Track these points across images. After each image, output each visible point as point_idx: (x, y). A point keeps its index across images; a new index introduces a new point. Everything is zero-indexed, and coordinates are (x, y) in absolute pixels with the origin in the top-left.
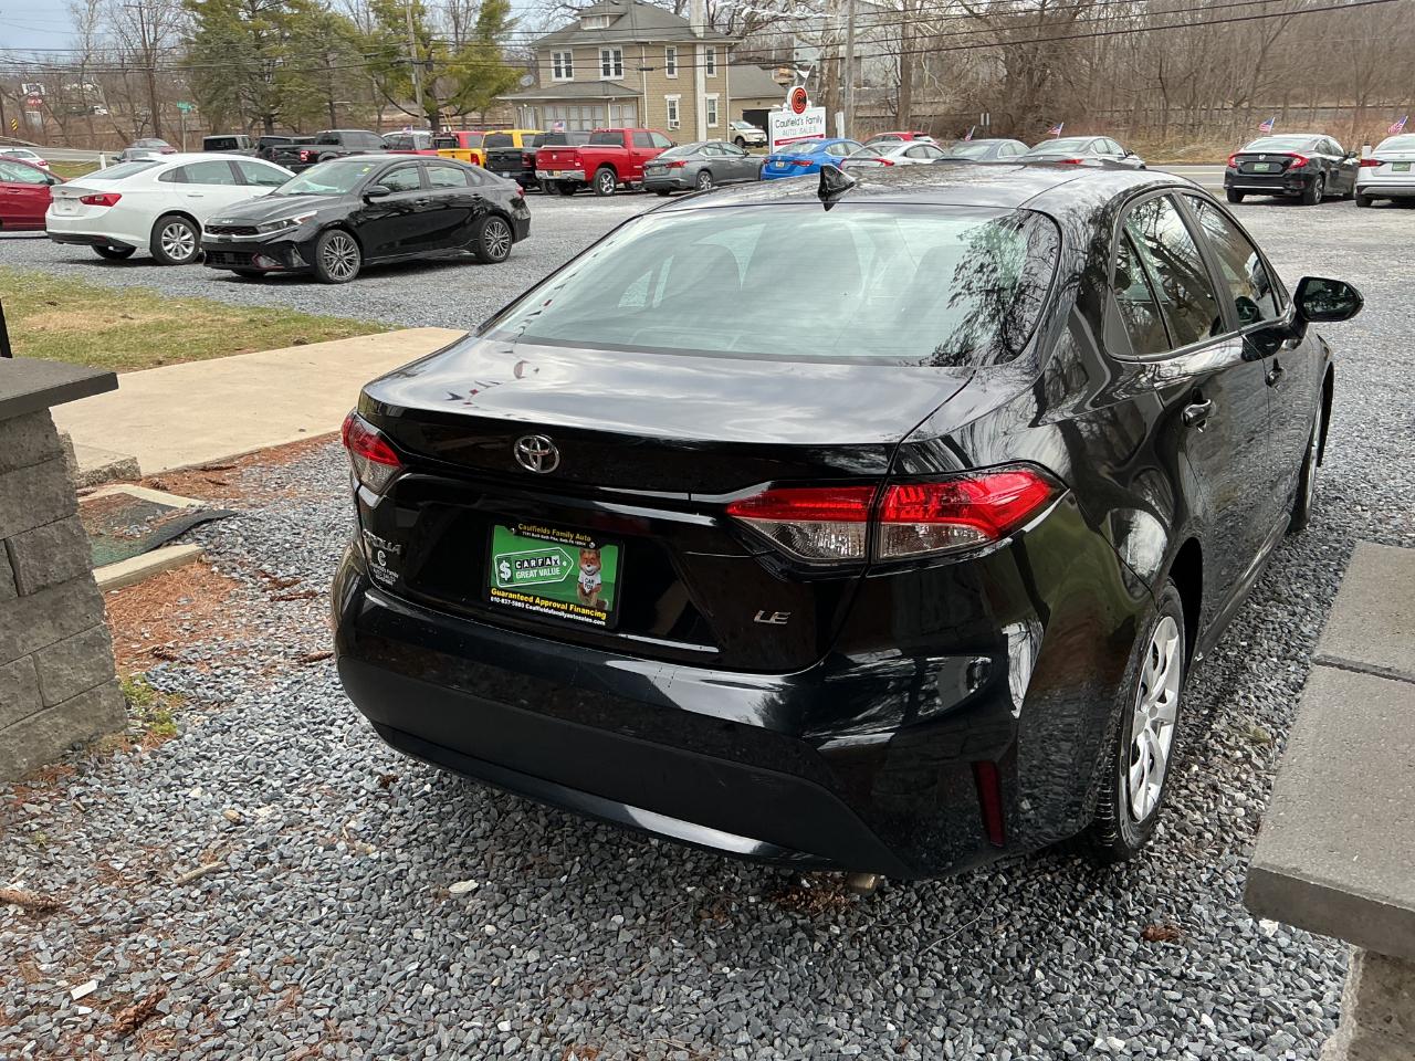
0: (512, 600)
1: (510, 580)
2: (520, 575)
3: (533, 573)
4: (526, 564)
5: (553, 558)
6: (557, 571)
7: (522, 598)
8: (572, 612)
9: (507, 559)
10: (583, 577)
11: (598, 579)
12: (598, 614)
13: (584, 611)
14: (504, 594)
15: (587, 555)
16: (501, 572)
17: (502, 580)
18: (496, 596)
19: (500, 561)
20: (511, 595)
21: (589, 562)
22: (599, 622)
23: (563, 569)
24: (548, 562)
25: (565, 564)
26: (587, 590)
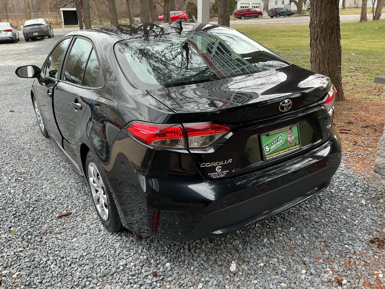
0: (273, 156)
1: (269, 151)
2: (272, 148)
3: (275, 145)
4: (273, 144)
5: (280, 138)
6: (281, 141)
7: (275, 154)
8: (290, 150)
9: (267, 145)
10: (289, 139)
11: (293, 137)
12: (296, 146)
13: (293, 148)
14: (270, 156)
15: (289, 132)
16: (266, 150)
17: (267, 152)
18: (268, 157)
19: (265, 147)
20: (272, 155)
21: (290, 134)
22: (298, 149)
23: (283, 139)
24: (279, 139)
25: (283, 138)
26: (291, 142)
